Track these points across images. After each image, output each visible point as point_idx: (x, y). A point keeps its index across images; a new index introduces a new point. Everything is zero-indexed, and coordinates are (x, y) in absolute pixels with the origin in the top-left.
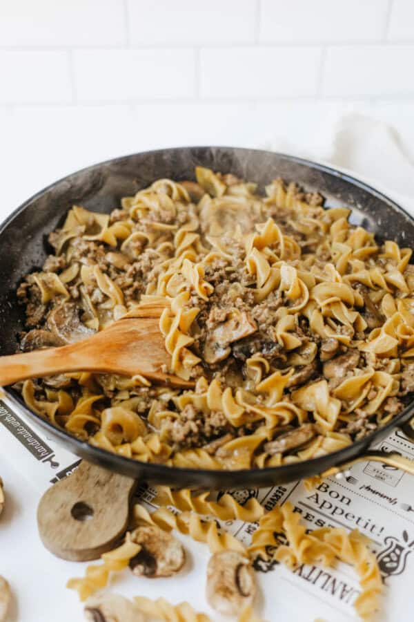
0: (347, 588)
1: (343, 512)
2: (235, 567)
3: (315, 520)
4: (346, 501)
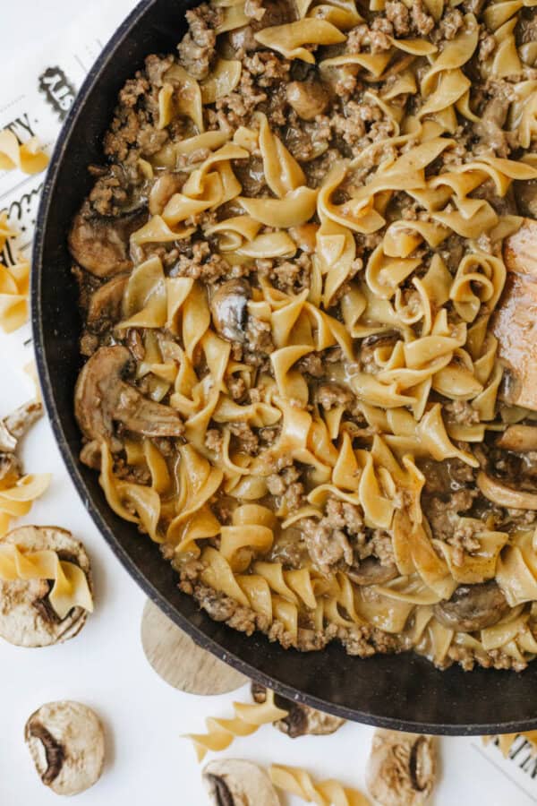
2: (414, 742)
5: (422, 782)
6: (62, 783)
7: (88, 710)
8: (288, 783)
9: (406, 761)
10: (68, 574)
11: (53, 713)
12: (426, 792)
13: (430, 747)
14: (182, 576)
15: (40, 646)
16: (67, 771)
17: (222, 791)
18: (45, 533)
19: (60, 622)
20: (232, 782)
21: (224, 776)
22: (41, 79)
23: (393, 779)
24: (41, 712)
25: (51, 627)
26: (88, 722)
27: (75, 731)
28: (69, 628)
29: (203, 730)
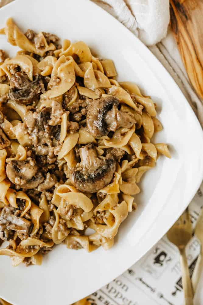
1: (121, 297)
3: (104, 301)
4: (125, 288)
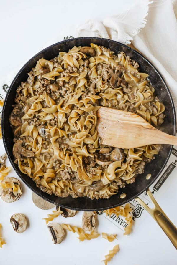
0: (123, 221)
2: (91, 216)
5: (93, 225)
6: (19, 231)
7: (23, 215)
8: (65, 227)
9: (90, 221)
10: (16, 187)
11: (16, 216)
12: (94, 227)
13: (94, 217)
14: (37, 184)
15: (12, 202)
16: (19, 228)
17: (52, 230)
18: (11, 179)
19: (15, 197)
20: (53, 228)
21: (52, 226)
22: (3, 87)
23: (87, 225)
24: (13, 216)
25: (14, 198)
26: (23, 217)
27: (20, 219)
28: (17, 198)
29: (47, 217)
